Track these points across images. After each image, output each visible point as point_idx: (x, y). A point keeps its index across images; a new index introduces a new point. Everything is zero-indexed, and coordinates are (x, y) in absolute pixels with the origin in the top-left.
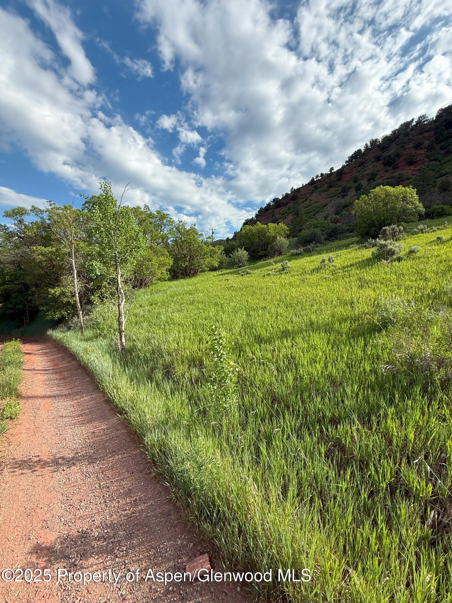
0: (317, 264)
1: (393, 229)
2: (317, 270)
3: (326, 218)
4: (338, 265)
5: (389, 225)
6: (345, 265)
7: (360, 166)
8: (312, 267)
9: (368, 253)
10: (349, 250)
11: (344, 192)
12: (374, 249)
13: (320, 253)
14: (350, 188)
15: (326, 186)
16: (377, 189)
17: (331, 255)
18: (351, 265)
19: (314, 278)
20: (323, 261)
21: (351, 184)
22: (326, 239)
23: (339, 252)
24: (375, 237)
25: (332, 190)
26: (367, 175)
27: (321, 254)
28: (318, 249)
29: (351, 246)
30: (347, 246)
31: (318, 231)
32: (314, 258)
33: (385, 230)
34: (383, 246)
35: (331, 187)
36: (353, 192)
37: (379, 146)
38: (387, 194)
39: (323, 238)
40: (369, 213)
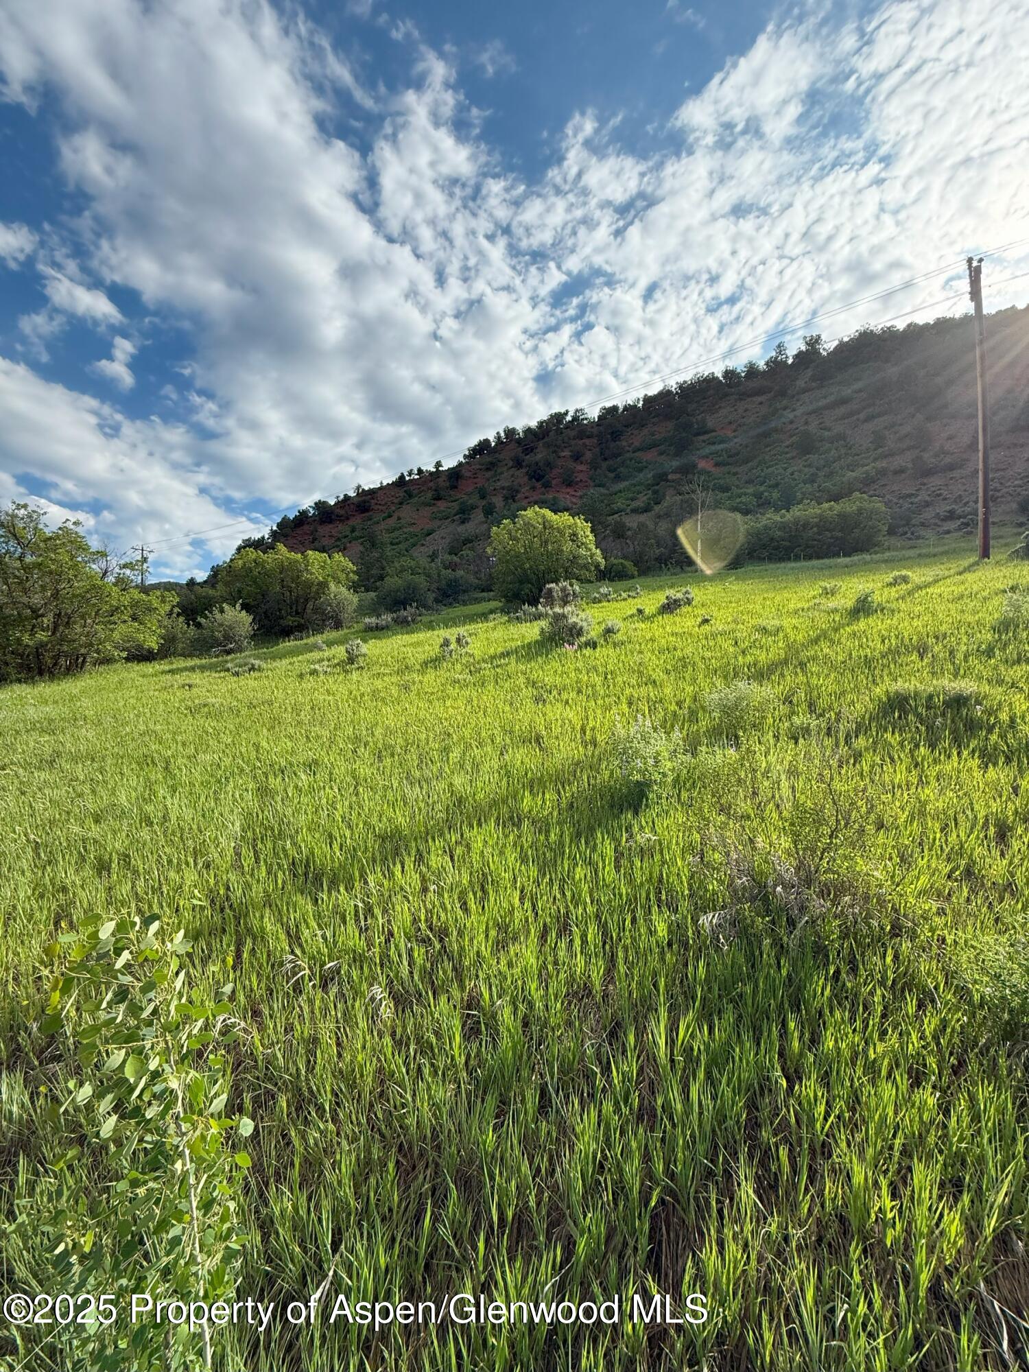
0: (432, 650)
2: (434, 662)
4: (478, 654)
5: (555, 581)
6: (492, 651)
8: (422, 657)
9: (532, 631)
12: (543, 623)
15: (430, 495)
17: (461, 630)
18: (505, 654)
19: (430, 678)
20: (446, 643)
21: (474, 500)
22: (436, 601)
23: (475, 627)
24: (533, 602)
25: (442, 505)
26: (502, 488)
29: (491, 616)
33: (549, 590)
34: (559, 618)
36: (479, 516)
37: (519, 441)
40: (518, 555)
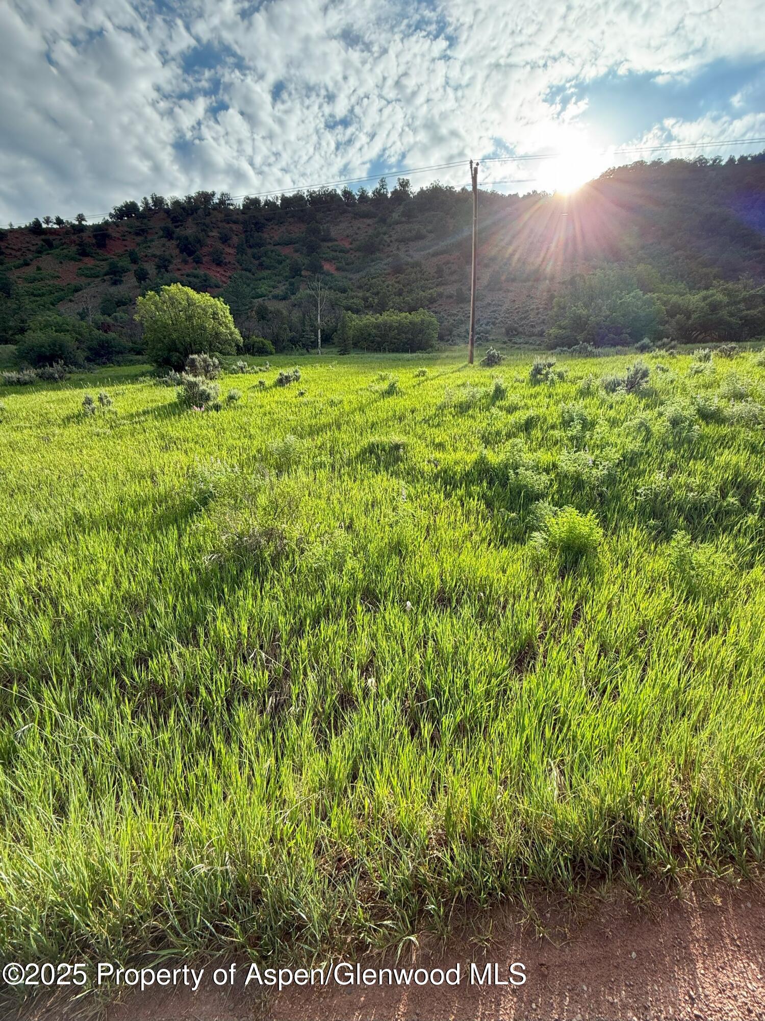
0: (75, 406)
1: (205, 361)
2: (77, 418)
3: (83, 316)
4: (121, 412)
5: (198, 352)
6: (134, 411)
7: (137, 234)
9: (170, 394)
10: (139, 386)
11: (115, 275)
12: (180, 389)
13: (78, 385)
14: (125, 270)
15: (74, 249)
16: (173, 288)
17: (104, 391)
18: (145, 413)
19: (72, 432)
20: (88, 401)
22: (88, 359)
23: (120, 388)
24: (180, 368)
25: (89, 262)
26: (154, 256)
27: (81, 387)
28: (74, 377)
29: (141, 379)
30: (134, 379)
31: (67, 339)
32: (66, 393)
33: (193, 360)
34: (192, 385)
35: (84, 253)
36: (130, 280)
38: (190, 303)
39: (81, 356)
40: (165, 326)
